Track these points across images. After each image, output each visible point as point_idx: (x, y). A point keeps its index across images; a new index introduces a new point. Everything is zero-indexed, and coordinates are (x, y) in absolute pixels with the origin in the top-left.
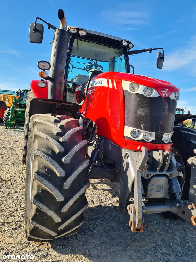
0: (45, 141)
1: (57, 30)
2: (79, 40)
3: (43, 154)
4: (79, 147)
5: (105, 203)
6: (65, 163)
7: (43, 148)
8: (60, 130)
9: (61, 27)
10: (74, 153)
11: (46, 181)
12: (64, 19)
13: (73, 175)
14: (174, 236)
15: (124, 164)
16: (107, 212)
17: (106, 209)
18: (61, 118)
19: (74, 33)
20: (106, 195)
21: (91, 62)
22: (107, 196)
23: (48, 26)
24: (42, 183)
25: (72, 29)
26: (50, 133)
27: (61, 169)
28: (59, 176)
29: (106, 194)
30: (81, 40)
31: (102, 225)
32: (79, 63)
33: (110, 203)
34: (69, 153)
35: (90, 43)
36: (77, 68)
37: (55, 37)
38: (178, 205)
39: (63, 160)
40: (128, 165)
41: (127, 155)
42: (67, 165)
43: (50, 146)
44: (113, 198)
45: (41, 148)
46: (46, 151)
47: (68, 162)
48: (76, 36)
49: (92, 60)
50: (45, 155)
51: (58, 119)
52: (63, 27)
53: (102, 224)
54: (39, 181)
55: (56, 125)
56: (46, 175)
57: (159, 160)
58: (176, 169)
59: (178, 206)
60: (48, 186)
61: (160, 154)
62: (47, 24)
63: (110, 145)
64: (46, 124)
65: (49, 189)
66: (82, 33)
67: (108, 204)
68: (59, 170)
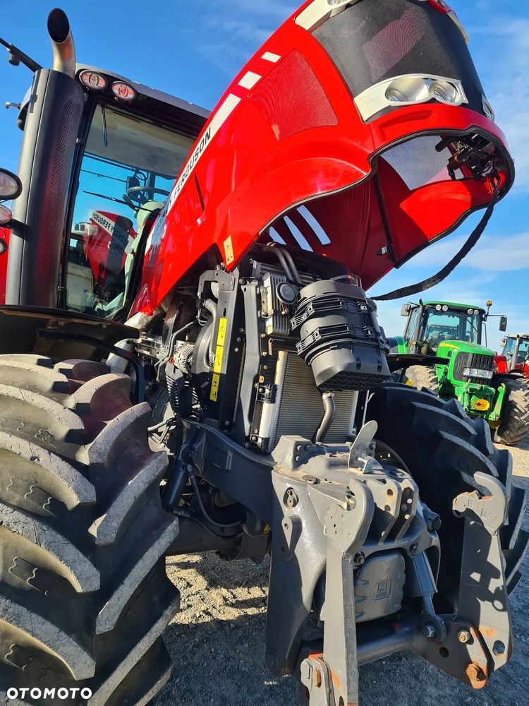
0: (29, 467)
1: (43, 74)
2: (110, 111)
3: (22, 517)
4: (144, 477)
5: (190, 612)
6: (103, 542)
7: (18, 493)
8: (77, 423)
9: (57, 65)
10: (131, 502)
11: (34, 615)
12: (69, 40)
13: (127, 581)
14: (395, 699)
15: (286, 525)
16: (197, 646)
17: (194, 634)
18: (74, 373)
19: (95, 90)
20: (189, 585)
21: (135, 176)
22: (191, 586)
23: (10, 56)
24: (17, 624)
25: (89, 74)
26: (39, 435)
27: (88, 567)
28: (79, 589)
29: (189, 580)
30: (116, 112)
31: (192, 693)
32: (99, 175)
33: (204, 611)
34: (115, 503)
35: (144, 123)
36: (104, 197)
37: (37, 94)
38: (431, 633)
39: (93, 530)
40: (297, 526)
41: (291, 494)
42: (108, 547)
43: (44, 483)
44: (209, 590)
45: (12, 492)
46: (32, 505)
47: (111, 537)
48: (104, 97)
49: (137, 172)
50: (29, 519)
51: (63, 378)
52: (64, 66)
53: (191, 691)
54: (7, 619)
55: (60, 402)
56: (31, 592)
57: (387, 507)
58: (426, 527)
59: (430, 636)
60: (42, 634)
61: (390, 492)
62: (8, 50)
63: (230, 454)
64: (25, 403)
65: (45, 643)
66: (123, 93)
67: (198, 615)
68: (79, 568)
